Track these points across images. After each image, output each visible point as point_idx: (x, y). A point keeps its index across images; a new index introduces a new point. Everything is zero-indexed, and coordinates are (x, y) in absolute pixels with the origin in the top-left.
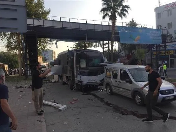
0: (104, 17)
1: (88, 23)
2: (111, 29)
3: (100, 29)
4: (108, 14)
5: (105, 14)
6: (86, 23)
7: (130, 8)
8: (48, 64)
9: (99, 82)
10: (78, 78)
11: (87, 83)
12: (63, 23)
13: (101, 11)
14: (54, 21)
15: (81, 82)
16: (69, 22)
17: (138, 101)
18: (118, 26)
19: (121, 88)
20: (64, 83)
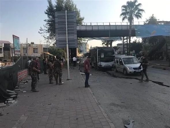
0: (123, 19)
1: (111, 25)
2: (129, 28)
3: (120, 28)
4: (127, 17)
5: (124, 17)
6: (109, 25)
7: (144, 11)
8: (82, 55)
9: (111, 66)
10: (99, 64)
11: (104, 66)
12: (93, 26)
13: (121, 15)
14: (86, 26)
15: (101, 65)
16: (97, 26)
17: (125, 73)
18: (135, 25)
19: (120, 68)
20: (93, 67)
